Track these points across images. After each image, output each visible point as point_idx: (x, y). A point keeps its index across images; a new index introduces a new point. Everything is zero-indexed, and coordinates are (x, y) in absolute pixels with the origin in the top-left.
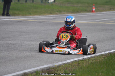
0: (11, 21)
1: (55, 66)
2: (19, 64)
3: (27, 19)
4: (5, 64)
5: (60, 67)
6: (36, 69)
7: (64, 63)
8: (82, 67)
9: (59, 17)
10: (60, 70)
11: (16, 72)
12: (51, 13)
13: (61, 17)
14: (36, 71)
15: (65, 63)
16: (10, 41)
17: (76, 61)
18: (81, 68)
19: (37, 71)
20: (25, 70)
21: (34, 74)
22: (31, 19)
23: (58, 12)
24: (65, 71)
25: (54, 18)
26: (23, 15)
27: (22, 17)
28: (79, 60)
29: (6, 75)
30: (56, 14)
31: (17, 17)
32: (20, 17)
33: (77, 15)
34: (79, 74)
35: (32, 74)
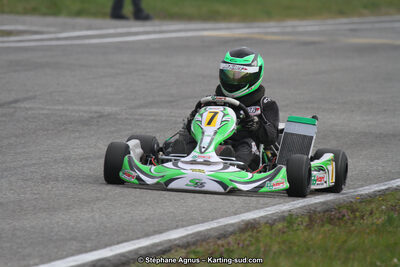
0: (202, 39)
1: (353, 200)
3: (259, 33)
5: (370, 202)
6: (285, 207)
7: (383, 188)
9: (369, 26)
11: (217, 218)
12: (342, 13)
13: (377, 25)
14: (286, 214)
15: (387, 189)
20: (248, 211)
21: (280, 226)
22: (273, 34)
23: (365, 7)
25: (352, 30)
26: (246, 18)
27: (241, 25)
29: (183, 226)
30: (361, 15)
31: (223, 25)
32: (232, 25)
35: (271, 225)
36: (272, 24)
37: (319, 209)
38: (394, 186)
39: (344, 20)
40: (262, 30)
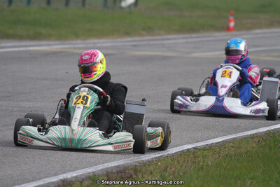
0: (30, 53)
1: (138, 165)
2: (51, 159)
3: (70, 48)
4: (16, 160)
5: (149, 165)
6: (91, 170)
7: (158, 155)
8: (203, 165)
9: (146, 43)
10: (151, 173)
12: (127, 34)
13: (152, 43)
14: (91, 174)
15: (161, 157)
16: (28, 101)
17: (188, 150)
18: (202, 168)
19: (95, 175)
20: (64, 172)
21: (87, 183)
22: (80, 48)
23: (144, 30)
24: (161, 176)
25: (134, 46)
26: (60, 38)
28: (195, 148)
30: (141, 35)
31: (44, 43)
32: (51, 43)
33: (191, 38)
34: (196, 182)
35: (81, 182)
36: (79, 42)
37: (114, 171)
39: (129, 39)
40: (72, 46)
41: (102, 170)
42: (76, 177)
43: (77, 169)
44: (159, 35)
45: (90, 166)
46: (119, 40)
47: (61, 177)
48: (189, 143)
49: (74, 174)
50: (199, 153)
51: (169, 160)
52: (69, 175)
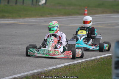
1: (46, 71)
2: (9, 69)
3: (17, 22)
5: (51, 72)
6: (26, 74)
7: (54, 68)
8: (73, 72)
12: (42, 16)
14: (26, 76)
15: (56, 68)
17: (67, 65)
19: (27, 76)
22: (22, 22)
23: (49, 14)
25: (45, 21)
26: (13, 18)
27: (12, 20)
28: (70, 65)
30: (47, 17)
31: (6, 20)
32: (9, 20)
33: (69, 18)
36: (21, 19)
37: (35, 74)
38: (58, 67)
39: (42, 18)
40: (18, 21)
41: (30, 74)
42: (20, 76)
43: (20, 73)
44: (55, 16)
45: (26, 72)
46: (38, 19)
47: (13, 76)
48: (68, 62)
49: (19, 75)
50: (72, 67)
51: (59, 70)
52: (16, 76)
